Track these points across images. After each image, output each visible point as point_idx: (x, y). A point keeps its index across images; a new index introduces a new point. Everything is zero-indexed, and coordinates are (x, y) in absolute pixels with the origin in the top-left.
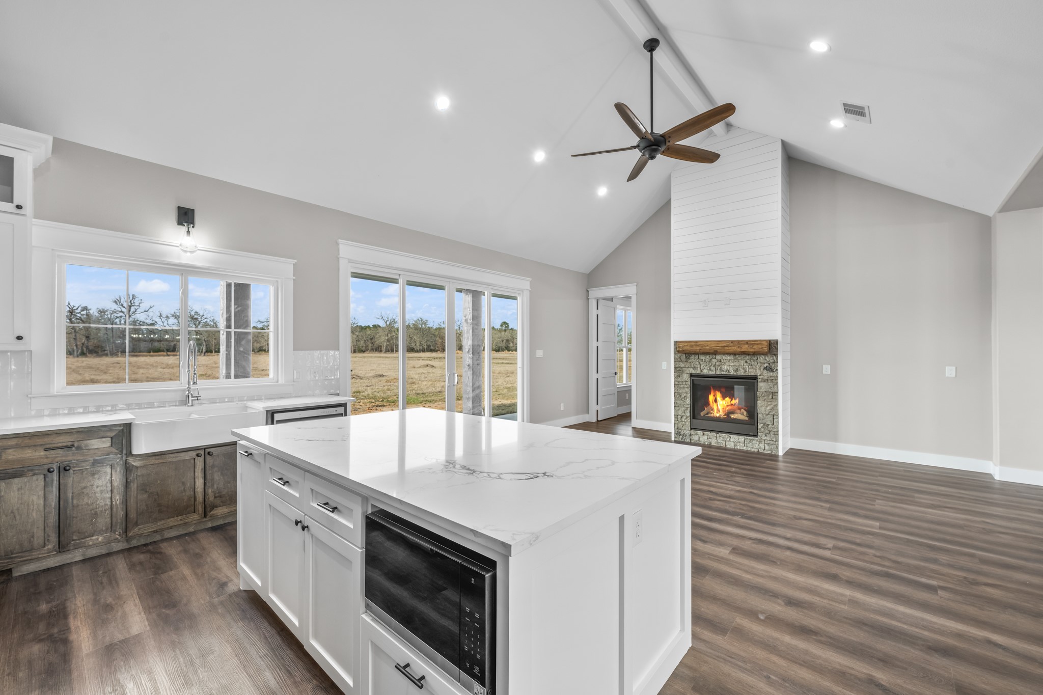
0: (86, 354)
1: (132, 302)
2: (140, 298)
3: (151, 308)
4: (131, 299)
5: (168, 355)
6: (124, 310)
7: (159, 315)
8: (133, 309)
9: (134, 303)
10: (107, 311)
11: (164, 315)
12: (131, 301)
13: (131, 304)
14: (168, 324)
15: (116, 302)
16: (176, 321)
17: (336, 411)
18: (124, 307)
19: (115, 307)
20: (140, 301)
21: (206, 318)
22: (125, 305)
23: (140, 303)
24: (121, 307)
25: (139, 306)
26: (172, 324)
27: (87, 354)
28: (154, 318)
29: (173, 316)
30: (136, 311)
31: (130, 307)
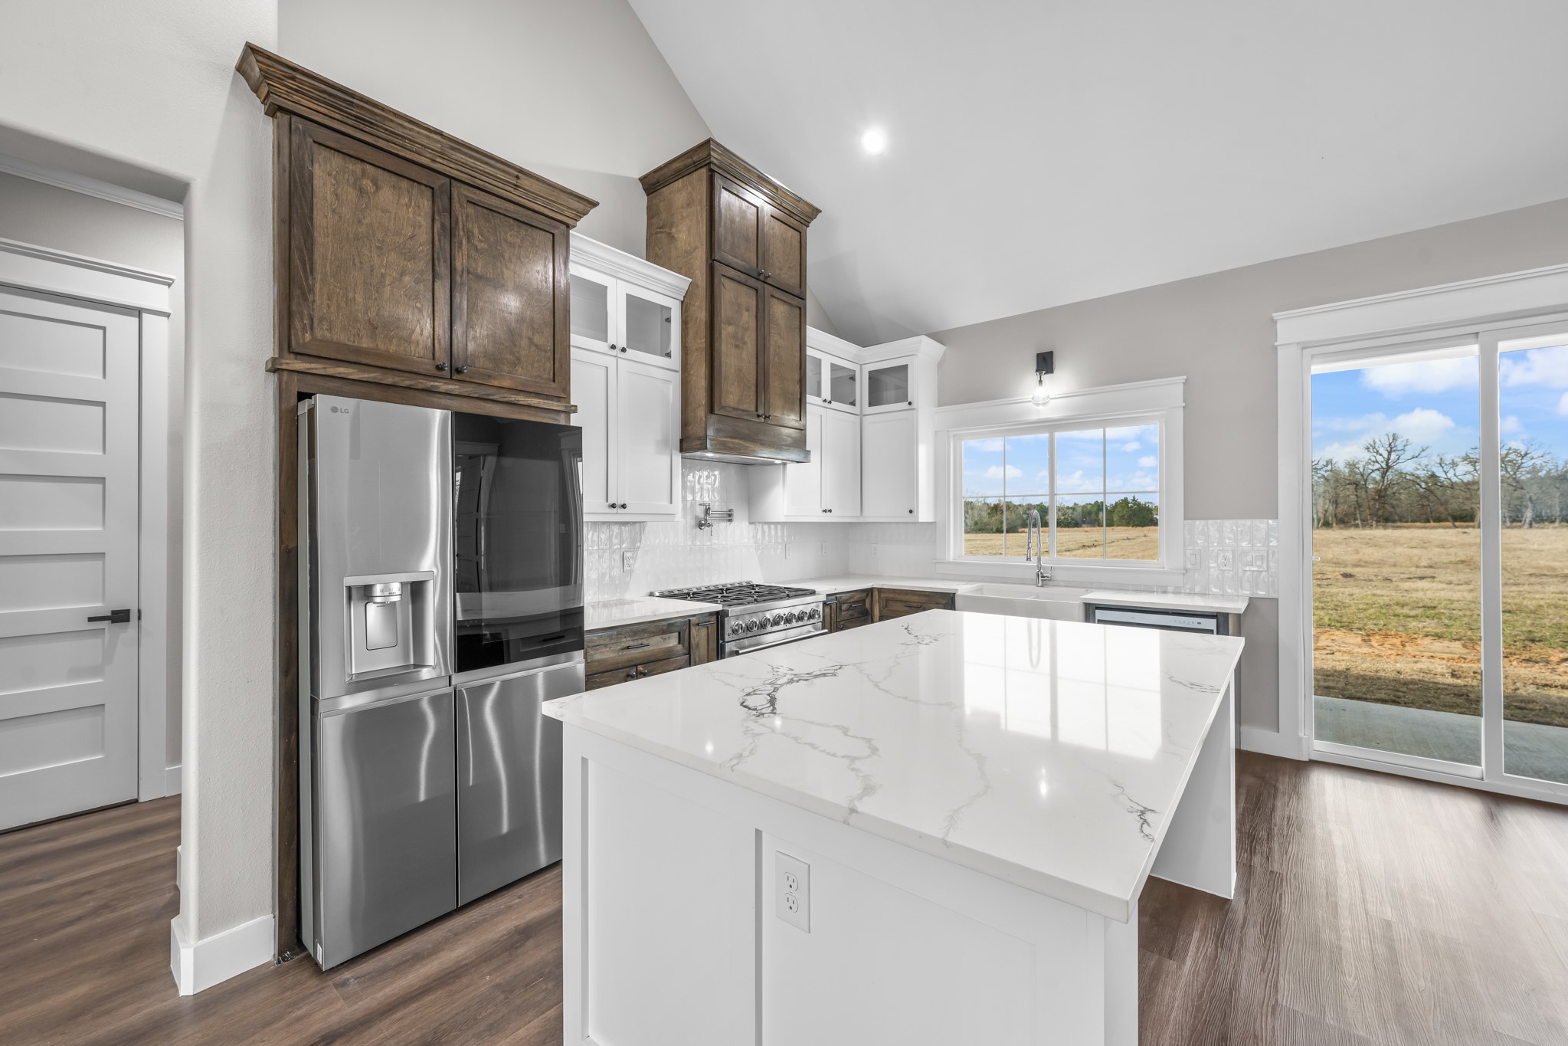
0: (1332, 524)
1: (1393, 445)
2: (1405, 438)
3: (1423, 450)
4: (1391, 441)
5: (1456, 527)
6: (1380, 459)
7: (1439, 461)
8: (1393, 456)
9: (1395, 446)
10: (1358, 463)
11: (1448, 459)
12: (1390, 445)
13: (1391, 448)
14: (1455, 475)
15: (1368, 448)
16: (1470, 468)
17: (1199, 623)
18: (1381, 455)
19: (1366, 456)
20: (1404, 443)
21: (1532, 458)
22: (1382, 451)
23: (1405, 446)
24: (1375, 454)
25: (1404, 450)
26: (1462, 473)
27: (1334, 525)
28: (1429, 467)
29: (1464, 459)
30: (1398, 459)
31: (1390, 453)
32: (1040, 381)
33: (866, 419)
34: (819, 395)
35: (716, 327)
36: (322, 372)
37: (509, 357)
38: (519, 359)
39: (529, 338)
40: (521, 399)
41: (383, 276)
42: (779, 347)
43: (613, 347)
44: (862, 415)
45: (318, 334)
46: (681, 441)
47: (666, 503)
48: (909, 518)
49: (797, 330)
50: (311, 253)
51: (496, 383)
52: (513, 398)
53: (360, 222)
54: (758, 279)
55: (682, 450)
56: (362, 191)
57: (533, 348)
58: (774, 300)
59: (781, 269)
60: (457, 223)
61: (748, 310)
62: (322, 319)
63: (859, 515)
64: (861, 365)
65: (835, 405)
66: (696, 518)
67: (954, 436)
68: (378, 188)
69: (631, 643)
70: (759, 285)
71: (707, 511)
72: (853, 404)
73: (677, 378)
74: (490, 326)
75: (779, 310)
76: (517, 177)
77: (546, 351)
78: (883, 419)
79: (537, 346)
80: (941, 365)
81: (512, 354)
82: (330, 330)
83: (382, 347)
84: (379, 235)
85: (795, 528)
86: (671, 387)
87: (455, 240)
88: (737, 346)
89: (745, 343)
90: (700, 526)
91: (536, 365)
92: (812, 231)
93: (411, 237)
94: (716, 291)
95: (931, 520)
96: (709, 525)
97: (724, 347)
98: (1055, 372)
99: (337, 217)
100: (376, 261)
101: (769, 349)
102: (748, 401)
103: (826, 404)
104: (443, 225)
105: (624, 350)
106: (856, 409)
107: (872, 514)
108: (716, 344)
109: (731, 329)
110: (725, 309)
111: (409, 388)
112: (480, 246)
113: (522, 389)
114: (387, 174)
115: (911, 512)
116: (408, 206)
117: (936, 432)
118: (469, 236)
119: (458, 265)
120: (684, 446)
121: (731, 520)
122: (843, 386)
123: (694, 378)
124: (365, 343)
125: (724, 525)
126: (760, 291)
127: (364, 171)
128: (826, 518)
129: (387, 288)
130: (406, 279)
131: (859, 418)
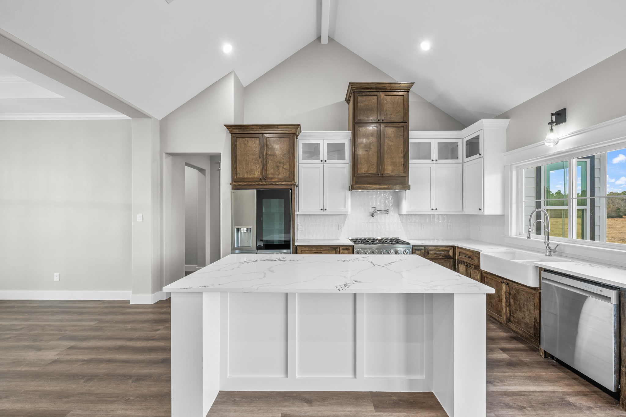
17: (601, 291)
32: (552, 130)
33: (465, 165)
34: (429, 159)
36: (238, 184)
37: (277, 173)
38: (280, 173)
39: (282, 167)
40: (280, 183)
41: (249, 161)
42: (390, 146)
43: (322, 161)
44: (463, 163)
45: (237, 176)
46: (350, 187)
47: (343, 208)
48: (479, 213)
49: (402, 136)
51: (273, 180)
52: (278, 183)
53: (245, 151)
54: (378, 122)
55: (351, 190)
56: (245, 144)
57: (284, 169)
58: (387, 128)
59: (391, 115)
60: (264, 144)
61: (372, 136)
62: (238, 173)
63: (461, 211)
64: (463, 139)
65: (439, 161)
66: (370, 212)
68: (248, 142)
71: (375, 210)
72: (457, 158)
73: (350, 166)
74: (272, 166)
75: (390, 131)
76: (277, 127)
77: (287, 169)
78: (471, 164)
79: (285, 169)
80: (508, 129)
81: (278, 172)
82: (239, 175)
83: (249, 177)
84: (248, 153)
86: (345, 169)
87: (264, 148)
89: (370, 148)
90: (373, 215)
91: (284, 173)
93: (255, 151)
94: (356, 133)
96: (376, 215)
98: (567, 121)
99: (240, 151)
100: (248, 158)
101: (384, 148)
102: (372, 169)
103: (433, 162)
104: (261, 145)
105: (325, 161)
106: (459, 160)
107: (467, 211)
109: (363, 145)
111: (254, 185)
112: (269, 148)
113: (281, 180)
114: (249, 138)
115: (480, 209)
116: (254, 144)
117: (504, 166)
119: (265, 154)
120: (353, 188)
121: (388, 213)
124: (246, 177)
125: (384, 215)
126: (379, 127)
127: (245, 140)
128: (434, 212)
129: (250, 164)
130: (254, 160)
131: (461, 164)
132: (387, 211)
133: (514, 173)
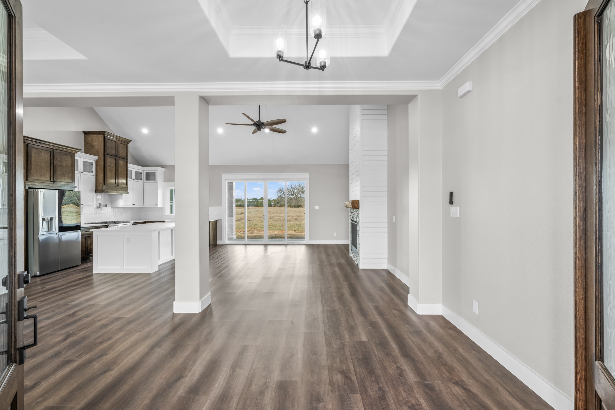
33: (145, 183)
34: (132, 178)
35: (106, 168)
36: (33, 184)
38: (65, 179)
39: (67, 175)
40: (66, 186)
41: (42, 167)
42: (121, 170)
43: (80, 172)
44: (144, 182)
45: (32, 178)
46: (96, 190)
47: (92, 203)
48: (156, 206)
49: (126, 166)
50: (31, 165)
51: (61, 183)
53: (38, 159)
54: (116, 156)
55: (96, 192)
56: (39, 154)
57: (68, 177)
58: (120, 160)
59: (122, 154)
60: (54, 156)
61: (113, 163)
63: (143, 205)
64: (144, 171)
66: (97, 206)
67: (168, 188)
68: (41, 152)
69: (87, 231)
70: (116, 158)
71: (100, 205)
72: (141, 179)
73: (95, 177)
74: (60, 174)
75: (121, 162)
77: (70, 177)
78: (149, 184)
80: (164, 172)
82: (34, 176)
83: (42, 179)
84: (41, 161)
85: (125, 209)
86: (93, 179)
87: (54, 159)
88: (111, 171)
89: (112, 170)
90: (98, 208)
91: (68, 180)
92: (130, 145)
93: (47, 160)
94: (106, 160)
95: (162, 206)
96: (101, 208)
97: (107, 172)
99: (35, 159)
100: (41, 165)
103: (134, 180)
104: (52, 157)
105: (82, 172)
106: (142, 181)
107: (146, 205)
108: (106, 171)
109: (109, 168)
110: (108, 163)
112: (58, 160)
113: (66, 184)
114: (43, 150)
115: (156, 204)
116: (46, 155)
117: (163, 187)
118: (57, 159)
119: (55, 164)
120: (96, 191)
121: (106, 207)
122: (138, 176)
123: (99, 177)
124: (39, 178)
125: (104, 208)
126: (116, 159)
127: (39, 151)
128: (134, 206)
129: (43, 169)
130: (46, 167)
131: (143, 183)
132: (106, 206)
133: (167, 190)
